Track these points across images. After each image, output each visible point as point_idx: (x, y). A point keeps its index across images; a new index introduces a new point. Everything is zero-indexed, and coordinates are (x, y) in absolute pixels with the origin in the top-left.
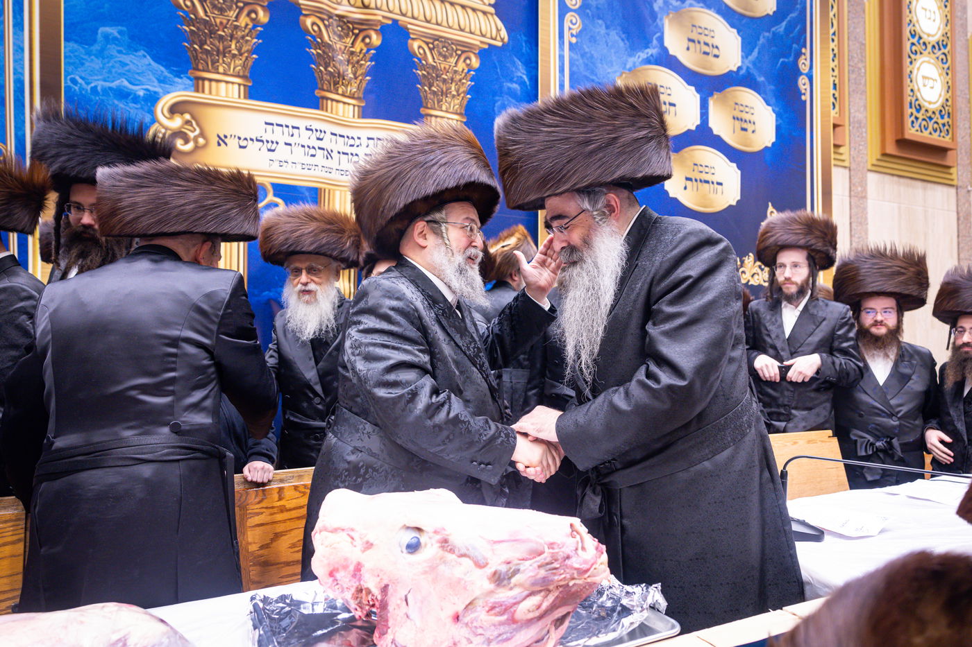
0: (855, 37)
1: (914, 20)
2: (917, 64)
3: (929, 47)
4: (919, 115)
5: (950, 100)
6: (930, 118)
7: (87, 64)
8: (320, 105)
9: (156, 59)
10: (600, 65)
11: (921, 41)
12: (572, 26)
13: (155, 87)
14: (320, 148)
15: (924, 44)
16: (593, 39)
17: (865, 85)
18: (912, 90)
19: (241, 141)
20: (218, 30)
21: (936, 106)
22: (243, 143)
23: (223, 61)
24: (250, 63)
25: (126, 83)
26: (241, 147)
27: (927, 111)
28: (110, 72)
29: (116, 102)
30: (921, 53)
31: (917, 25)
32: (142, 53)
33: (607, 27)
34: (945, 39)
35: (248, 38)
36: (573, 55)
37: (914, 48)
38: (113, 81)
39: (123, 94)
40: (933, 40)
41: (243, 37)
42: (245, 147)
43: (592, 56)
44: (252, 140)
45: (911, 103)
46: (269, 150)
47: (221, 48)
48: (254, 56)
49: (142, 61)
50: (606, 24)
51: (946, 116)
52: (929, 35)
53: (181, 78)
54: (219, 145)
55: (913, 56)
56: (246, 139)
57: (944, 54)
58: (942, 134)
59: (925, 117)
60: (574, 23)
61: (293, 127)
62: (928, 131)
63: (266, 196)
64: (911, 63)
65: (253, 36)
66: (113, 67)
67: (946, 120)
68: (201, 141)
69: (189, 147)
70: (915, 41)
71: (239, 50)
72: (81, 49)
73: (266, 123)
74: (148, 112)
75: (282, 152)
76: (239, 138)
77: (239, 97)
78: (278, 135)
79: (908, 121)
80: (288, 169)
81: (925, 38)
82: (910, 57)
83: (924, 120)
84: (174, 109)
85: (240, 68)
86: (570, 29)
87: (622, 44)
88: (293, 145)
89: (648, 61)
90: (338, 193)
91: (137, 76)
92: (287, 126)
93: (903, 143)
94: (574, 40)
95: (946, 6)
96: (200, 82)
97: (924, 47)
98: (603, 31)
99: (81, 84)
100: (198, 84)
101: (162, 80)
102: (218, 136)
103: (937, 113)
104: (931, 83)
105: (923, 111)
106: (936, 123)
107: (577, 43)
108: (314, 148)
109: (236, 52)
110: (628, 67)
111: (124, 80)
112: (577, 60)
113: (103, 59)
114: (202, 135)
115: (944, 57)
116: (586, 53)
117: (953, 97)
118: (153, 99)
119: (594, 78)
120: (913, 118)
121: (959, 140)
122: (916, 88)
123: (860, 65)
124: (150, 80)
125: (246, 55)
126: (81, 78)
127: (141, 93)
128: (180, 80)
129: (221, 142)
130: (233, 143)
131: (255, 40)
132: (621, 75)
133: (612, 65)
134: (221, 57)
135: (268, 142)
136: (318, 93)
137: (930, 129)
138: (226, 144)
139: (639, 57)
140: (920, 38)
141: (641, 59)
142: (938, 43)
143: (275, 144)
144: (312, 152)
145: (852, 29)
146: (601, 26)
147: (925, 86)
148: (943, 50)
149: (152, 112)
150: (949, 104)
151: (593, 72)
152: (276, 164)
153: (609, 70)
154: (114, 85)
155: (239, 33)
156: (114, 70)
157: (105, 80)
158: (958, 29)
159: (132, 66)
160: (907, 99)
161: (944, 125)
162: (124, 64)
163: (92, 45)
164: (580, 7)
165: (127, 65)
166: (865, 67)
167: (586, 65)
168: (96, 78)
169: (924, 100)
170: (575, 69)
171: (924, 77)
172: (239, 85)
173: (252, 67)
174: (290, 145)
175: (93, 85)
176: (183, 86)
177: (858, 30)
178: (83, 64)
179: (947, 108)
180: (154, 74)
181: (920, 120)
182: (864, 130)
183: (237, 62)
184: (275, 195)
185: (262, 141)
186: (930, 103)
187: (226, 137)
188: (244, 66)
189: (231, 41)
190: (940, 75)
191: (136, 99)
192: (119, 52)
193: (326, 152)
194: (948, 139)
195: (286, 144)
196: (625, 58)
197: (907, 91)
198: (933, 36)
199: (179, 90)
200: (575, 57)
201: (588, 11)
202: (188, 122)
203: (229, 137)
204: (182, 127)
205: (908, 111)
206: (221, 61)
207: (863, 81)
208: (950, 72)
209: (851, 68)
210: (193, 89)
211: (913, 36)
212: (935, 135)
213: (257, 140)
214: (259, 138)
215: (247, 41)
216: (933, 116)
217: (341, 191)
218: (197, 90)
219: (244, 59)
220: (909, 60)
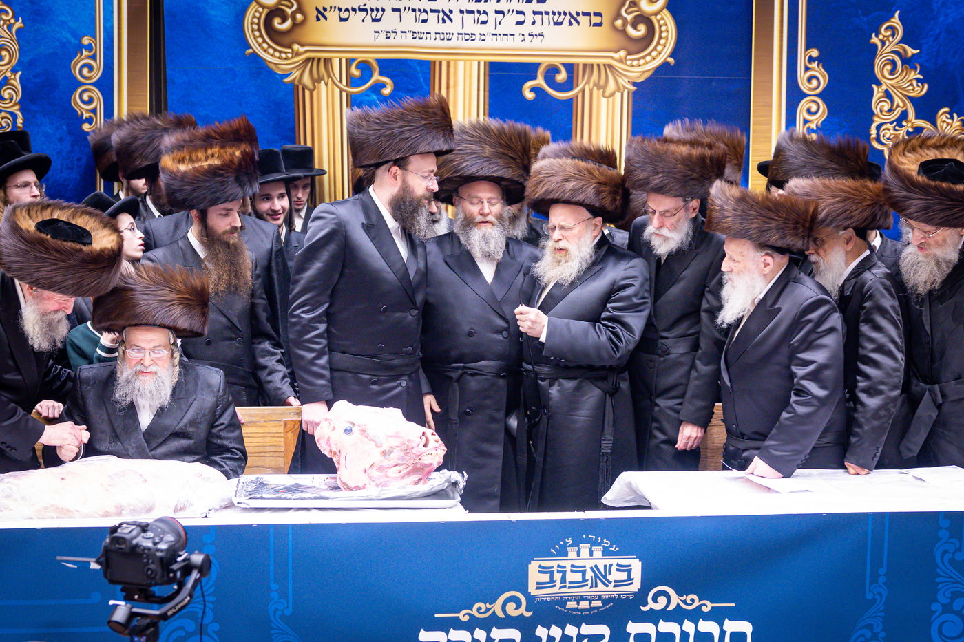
14: (432, 11)
19: (341, 13)
22: (344, 15)
26: (342, 20)
44: (354, 10)
46: (374, 20)
54: (318, 19)
56: (347, 10)
63: (371, 75)
68: (299, 17)
69: (288, 24)
75: (389, 21)
80: (397, 40)
88: (402, 10)
90: (461, 64)
102: (317, 9)
108: (425, 11)
114: (300, 9)
129: (319, 16)
130: (333, 16)
135: (372, 10)
144: (424, 16)
152: (383, 35)
174: (399, 10)
184: (381, 74)
185: (366, 10)
187: (325, 9)
193: (441, 15)
195: (394, 10)
203: (328, 9)
204: (279, 3)
213: (361, 10)
214: (362, 7)
217: (465, 61)
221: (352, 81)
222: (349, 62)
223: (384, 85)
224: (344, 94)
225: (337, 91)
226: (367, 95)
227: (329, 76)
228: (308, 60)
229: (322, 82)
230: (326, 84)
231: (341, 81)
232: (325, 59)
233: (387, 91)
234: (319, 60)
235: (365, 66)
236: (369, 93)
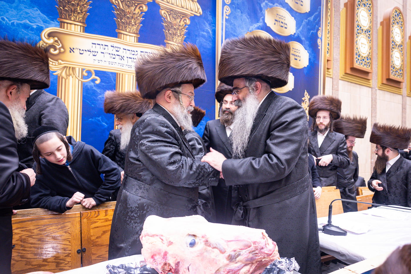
0: (336, 25)
1: (359, 20)
2: (359, 38)
3: (364, 31)
4: (359, 58)
5: (371, 53)
6: (363, 60)
7: (10, 12)
8: (118, 37)
9: (43, 12)
10: (238, 29)
11: (361, 29)
12: (227, 12)
13: (41, 24)
14: (117, 55)
15: (362, 30)
16: (235, 18)
17: (339, 45)
18: (357, 48)
20: (72, 1)
21: (365, 55)
22: (82, 52)
23: (74, 15)
24: (86, 17)
25: (28, 22)
26: (80, 54)
27: (362, 57)
28: (20, 16)
29: (23, 30)
30: (361, 34)
31: (360, 22)
32: (36, 9)
33: (242, 13)
34: (370, 29)
35: (86, 6)
36: (226, 24)
37: (358, 31)
38: (21, 21)
39: (26, 27)
40: (365, 29)
41: (83, 5)
42: (82, 54)
43: (235, 25)
44: (86, 51)
45: (356, 53)
46: (94, 55)
47: (73, 9)
48: (88, 14)
49: (36, 13)
50: (241, 11)
51: (369, 59)
52: (364, 27)
53: (54, 21)
54: (70, 52)
55: (358, 34)
56: (83, 50)
57: (369, 34)
58: (367, 67)
59: (361, 59)
60: (228, 10)
61: (105, 45)
62: (362, 65)
63: (91, 76)
64: (357, 37)
65: (88, 5)
66: (22, 14)
67: (369, 61)
68: (62, 50)
69: (57, 52)
70: (359, 28)
71: (81, 11)
72: (7, 5)
73: (93, 44)
74: (38, 36)
75: (99, 56)
76: (80, 50)
77: (81, 31)
78: (98, 48)
79: (355, 60)
80: (102, 64)
81: (363, 28)
82: (357, 35)
83: (361, 60)
84: (50, 35)
85: (81, 18)
86: (226, 12)
87: (247, 20)
88: (105, 53)
89: (258, 28)
90: (126, 75)
91: (33, 19)
92: (102, 45)
93: (353, 69)
94: (227, 17)
95: (370, 16)
96: (63, 24)
97: (362, 31)
98: (240, 14)
99: (6, 21)
100: (61, 24)
101: (45, 22)
102: (70, 48)
103: (366, 58)
104: (364, 46)
105: (361, 57)
106: (365, 62)
107: (228, 19)
109: (80, 11)
110: (250, 30)
111: (27, 20)
112: (228, 26)
113: (18, 10)
114: (63, 47)
115: (369, 36)
116: (232, 23)
117: (372, 52)
118: (40, 30)
119: (235, 34)
120: (357, 59)
121: (373, 69)
122: (358, 48)
123: (338, 37)
124: (39, 21)
125: (84, 13)
126: (7, 18)
127: (35, 27)
128: (53, 22)
129: (71, 51)
130: (77, 52)
131: (89, 7)
132: (247, 33)
133: (243, 29)
134: (73, 13)
135: (93, 52)
136: (117, 31)
137: (363, 64)
138: (74, 52)
139: (254, 26)
140: (361, 27)
141: (255, 27)
142: (367, 30)
143: (96, 53)
144: (114, 56)
145: (335, 22)
146: (239, 12)
147: (362, 47)
148: (369, 33)
149: (40, 36)
150: (370, 54)
151: (235, 32)
152: (97, 62)
153: (242, 31)
154: (22, 22)
155: (81, 3)
156: (22, 16)
157: (18, 20)
158: (374, 25)
159: (31, 14)
160: (355, 52)
161: (368, 63)
162: (27, 13)
163: (12, 3)
164: (230, 4)
165: (29, 13)
166: (340, 37)
167: (232, 28)
168: (14, 18)
169: (362, 53)
170: (227, 29)
171: (362, 43)
172: (81, 26)
173: (87, 18)
175: (12, 22)
176: (55, 25)
177: (337, 22)
178: (8, 12)
179: (369, 56)
180: (41, 19)
181: (359, 60)
182: (338, 63)
183: (80, 16)
184: (96, 75)
185: (90, 51)
186: (363, 54)
187: (74, 49)
188: (83, 18)
189: (77, 6)
190: (368, 43)
191: (32, 29)
192: (25, 7)
193: (120, 57)
194: (369, 68)
195: (102, 53)
196: (249, 26)
197: (355, 48)
198: (365, 27)
199: (53, 27)
200: (227, 24)
201: (233, 5)
202: (56, 41)
203: (75, 49)
204: (53, 43)
205: (355, 56)
206: (72, 15)
207: (339, 43)
208: (371, 42)
209: (334, 38)
210: (59, 26)
211: (358, 26)
212: (365, 67)
213: (88, 51)
214: (89, 50)
215: (85, 7)
216: (364, 59)
218: (61, 27)
219: (83, 15)
220: (356, 36)
221: (83, 77)
222: (83, 70)
223: (96, 80)
224: (80, 82)
225: (77, 80)
226: (90, 83)
227: (74, 74)
228: (65, 67)
229: (71, 76)
230: (73, 77)
231: (79, 77)
232: (73, 68)
233: (98, 82)
234: (70, 67)
235: (89, 72)
236: (90, 82)
